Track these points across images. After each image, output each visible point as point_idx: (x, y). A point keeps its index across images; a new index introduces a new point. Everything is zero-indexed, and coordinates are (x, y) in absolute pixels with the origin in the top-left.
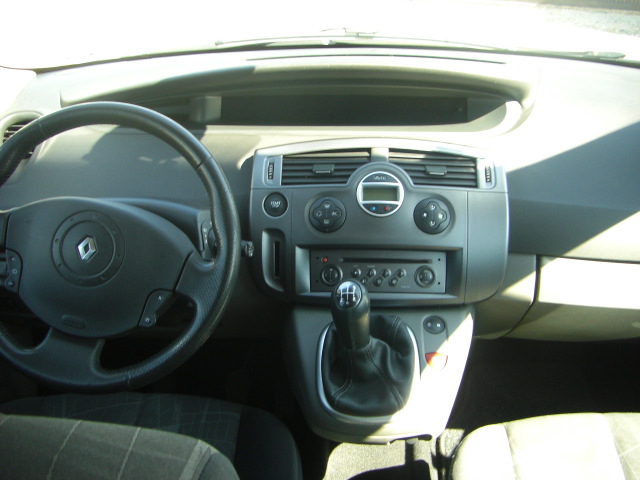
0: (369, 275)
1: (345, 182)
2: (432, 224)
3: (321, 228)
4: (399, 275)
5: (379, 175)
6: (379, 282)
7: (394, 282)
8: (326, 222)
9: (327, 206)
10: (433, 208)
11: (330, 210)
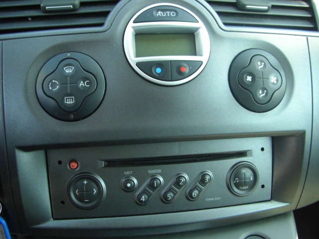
0: (151, 186)
1: (101, 25)
2: (261, 94)
3: (61, 114)
4: (203, 181)
5: (163, 9)
6: (170, 195)
7: (195, 193)
8: (69, 101)
9: (69, 71)
10: (259, 66)
11: (75, 78)
